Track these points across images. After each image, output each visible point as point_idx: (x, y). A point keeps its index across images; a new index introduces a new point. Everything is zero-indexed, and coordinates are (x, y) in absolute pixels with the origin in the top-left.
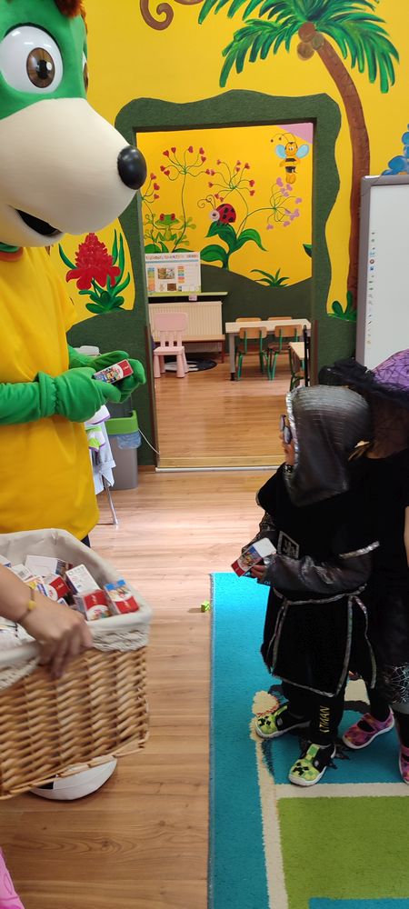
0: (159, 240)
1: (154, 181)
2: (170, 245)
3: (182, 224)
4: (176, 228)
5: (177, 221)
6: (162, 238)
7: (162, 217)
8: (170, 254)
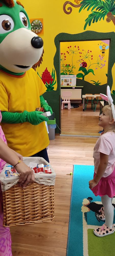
0: (65, 71)
1: (65, 55)
2: (68, 73)
3: (72, 67)
4: (70, 68)
5: (70, 66)
6: (66, 71)
7: (66, 65)
8: (68, 75)
